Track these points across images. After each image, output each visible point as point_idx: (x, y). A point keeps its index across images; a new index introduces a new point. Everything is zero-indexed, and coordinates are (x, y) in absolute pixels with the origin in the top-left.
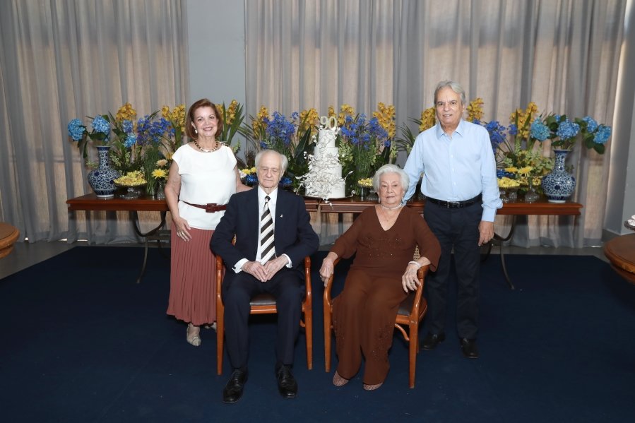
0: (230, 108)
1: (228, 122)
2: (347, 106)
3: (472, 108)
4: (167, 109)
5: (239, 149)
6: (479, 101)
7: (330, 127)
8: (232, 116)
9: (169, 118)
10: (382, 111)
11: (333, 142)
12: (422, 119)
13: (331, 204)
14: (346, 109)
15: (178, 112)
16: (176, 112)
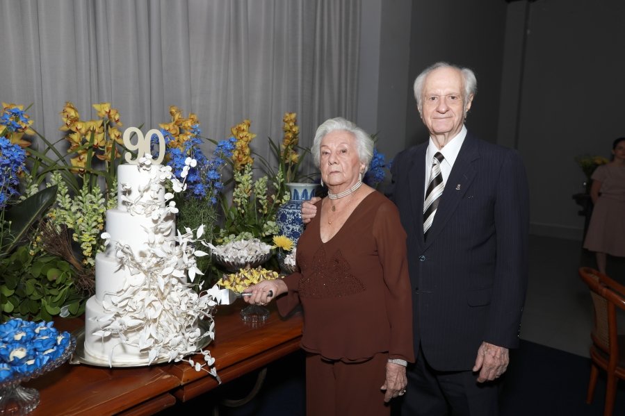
7: (148, 159)
10: (177, 124)
13: (214, 372)
14: (108, 113)
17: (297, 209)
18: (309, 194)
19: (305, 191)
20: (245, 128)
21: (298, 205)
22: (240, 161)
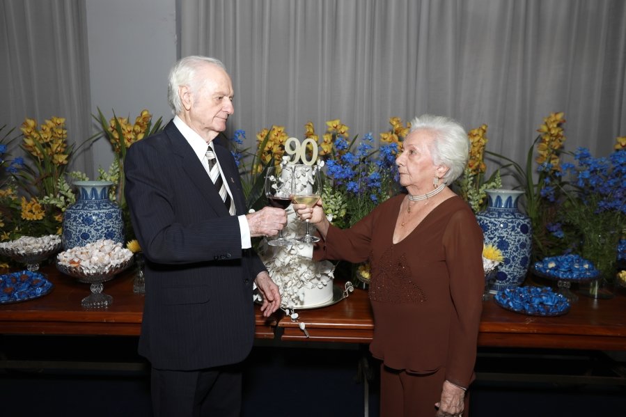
0: (136, 124)
2: (337, 122)
3: (549, 130)
4: (31, 123)
6: (559, 117)
7: (304, 160)
9: (35, 139)
10: (396, 133)
13: (303, 325)
14: (336, 128)
15: (52, 129)
16: (48, 130)
17: (485, 216)
18: (513, 202)
19: (510, 198)
20: (481, 133)
21: (500, 214)
22: (470, 166)
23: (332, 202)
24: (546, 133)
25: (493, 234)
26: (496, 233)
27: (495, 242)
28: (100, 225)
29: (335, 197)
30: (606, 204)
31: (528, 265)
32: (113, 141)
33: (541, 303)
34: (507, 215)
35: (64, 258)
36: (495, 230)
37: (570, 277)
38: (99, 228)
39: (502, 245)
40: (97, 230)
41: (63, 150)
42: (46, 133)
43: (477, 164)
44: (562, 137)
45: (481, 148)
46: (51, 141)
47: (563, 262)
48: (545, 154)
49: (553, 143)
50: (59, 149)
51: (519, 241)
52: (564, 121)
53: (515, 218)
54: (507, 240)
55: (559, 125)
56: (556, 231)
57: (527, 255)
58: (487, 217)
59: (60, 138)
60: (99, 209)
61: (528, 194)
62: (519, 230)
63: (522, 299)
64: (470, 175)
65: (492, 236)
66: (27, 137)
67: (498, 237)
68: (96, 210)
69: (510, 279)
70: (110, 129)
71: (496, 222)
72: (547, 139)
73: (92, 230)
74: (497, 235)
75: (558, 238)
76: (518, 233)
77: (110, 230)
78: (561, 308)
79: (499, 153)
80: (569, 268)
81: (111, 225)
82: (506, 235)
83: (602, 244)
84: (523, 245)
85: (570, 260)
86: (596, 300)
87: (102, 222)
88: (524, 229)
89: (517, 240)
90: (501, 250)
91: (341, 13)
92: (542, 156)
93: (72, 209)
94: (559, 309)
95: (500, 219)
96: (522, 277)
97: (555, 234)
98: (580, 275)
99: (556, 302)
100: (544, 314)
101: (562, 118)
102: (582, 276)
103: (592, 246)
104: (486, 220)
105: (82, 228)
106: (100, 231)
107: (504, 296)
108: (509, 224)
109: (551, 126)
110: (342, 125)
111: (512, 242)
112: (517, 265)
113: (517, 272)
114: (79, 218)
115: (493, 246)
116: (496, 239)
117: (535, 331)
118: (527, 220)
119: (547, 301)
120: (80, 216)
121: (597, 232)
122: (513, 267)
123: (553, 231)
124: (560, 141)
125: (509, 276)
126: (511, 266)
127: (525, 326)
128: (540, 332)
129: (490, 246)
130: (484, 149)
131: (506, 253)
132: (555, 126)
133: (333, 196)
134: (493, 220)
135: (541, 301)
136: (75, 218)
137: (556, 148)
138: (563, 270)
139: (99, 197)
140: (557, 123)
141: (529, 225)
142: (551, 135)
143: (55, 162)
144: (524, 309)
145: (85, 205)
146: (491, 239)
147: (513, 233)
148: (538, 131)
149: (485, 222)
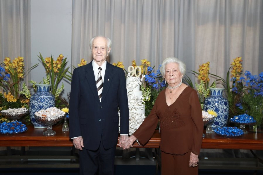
0: (58, 60)
1: (56, 70)
2: (146, 61)
4: (8, 59)
5: (63, 92)
6: (240, 59)
8: (59, 66)
9: (10, 66)
11: (138, 87)
12: (199, 71)
14: (145, 63)
15: (17, 62)
16: (16, 62)
18: (220, 93)
19: (219, 91)
20: (207, 65)
21: (215, 97)
22: (203, 79)
23: (145, 93)
24: (234, 65)
25: (213, 106)
26: (214, 105)
27: (213, 109)
28: (47, 102)
29: (146, 92)
30: (257, 93)
31: (227, 119)
32: (46, 67)
33: (232, 132)
34: (218, 98)
35: (39, 114)
36: (214, 104)
37: (244, 122)
38: (47, 104)
39: (217, 110)
40: (46, 105)
41: (22, 71)
42: (15, 64)
43: (205, 79)
44: (241, 67)
45: (207, 72)
46: (17, 67)
47: (241, 117)
48: (234, 74)
49: (237, 70)
50: (20, 71)
51: (223, 108)
52: (242, 61)
53: (221, 99)
54: (218, 108)
55: (240, 62)
56: (239, 106)
57: (227, 114)
58: (210, 99)
59: (21, 66)
60: (47, 96)
61: (228, 91)
62: (223, 104)
63: (225, 130)
64: (203, 83)
65: (212, 107)
66: (6, 65)
67: (215, 107)
68: (45, 96)
69: (220, 124)
70: (45, 62)
71: (214, 101)
72: (235, 68)
73: (44, 104)
74: (215, 106)
75: (240, 109)
76: (223, 105)
77: (51, 105)
78: (240, 134)
79: (215, 74)
80: (244, 119)
81: (51, 103)
82: (218, 106)
83: (257, 110)
84: (225, 110)
85: (244, 116)
86: (256, 134)
87: (48, 101)
88: (226, 104)
89: (222, 108)
90: (216, 112)
91: (145, 13)
92: (233, 75)
93: (35, 96)
94: (239, 134)
95: (215, 100)
96: (225, 124)
97: (239, 107)
98: (248, 121)
99: (238, 131)
100: (233, 136)
101: (241, 59)
102: (249, 122)
103: (253, 111)
104: (210, 100)
105: (40, 103)
106: (47, 105)
107: (218, 130)
108: (219, 102)
109: (236, 63)
110: (148, 62)
111: (221, 109)
112: (223, 119)
113: (223, 121)
114: (39, 99)
115: (213, 110)
116: (214, 108)
117: (230, 142)
118: (226, 100)
119: (235, 131)
120: (39, 98)
121: (255, 105)
122: (221, 119)
123: (238, 106)
124: (241, 69)
125: (220, 123)
126: (220, 119)
127: (226, 140)
128: (232, 142)
129: (212, 110)
130: (208, 72)
131: (218, 113)
132: (238, 63)
133: (145, 91)
134: (212, 100)
135: (232, 131)
136: (37, 99)
137: (239, 72)
138: (241, 120)
139: (46, 91)
140: (239, 61)
141: (227, 102)
142: (237, 66)
143: (18, 77)
144: (226, 134)
145: (41, 94)
146: (212, 108)
147: (221, 105)
148: (231, 64)
149: (209, 101)
